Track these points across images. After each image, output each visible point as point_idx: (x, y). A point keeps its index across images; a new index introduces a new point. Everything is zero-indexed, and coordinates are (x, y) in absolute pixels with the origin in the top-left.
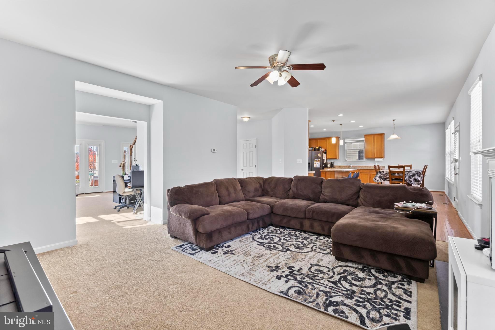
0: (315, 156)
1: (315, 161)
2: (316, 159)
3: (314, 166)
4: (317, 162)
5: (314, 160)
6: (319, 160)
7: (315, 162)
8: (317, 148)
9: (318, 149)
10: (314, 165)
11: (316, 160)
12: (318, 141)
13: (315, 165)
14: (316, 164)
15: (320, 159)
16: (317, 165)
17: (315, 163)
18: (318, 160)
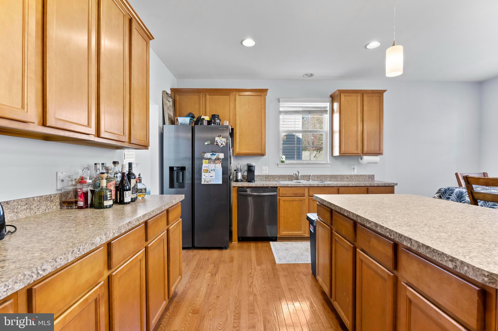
0: (206, 143)
1: (204, 161)
2: (208, 155)
3: (203, 180)
4: (212, 166)
5: (202, 158)
6: (218, 159)
7: (205, 165)
8: (207, 118)
9: (209, 123)
10: (203, 177)
11: (209, 159)
12: (208, 97)
13: (207, 174)
14: (207, 171)
15: (222, 156)
16: (213, 174)
17: (203, 168)
18: (214, 157)
